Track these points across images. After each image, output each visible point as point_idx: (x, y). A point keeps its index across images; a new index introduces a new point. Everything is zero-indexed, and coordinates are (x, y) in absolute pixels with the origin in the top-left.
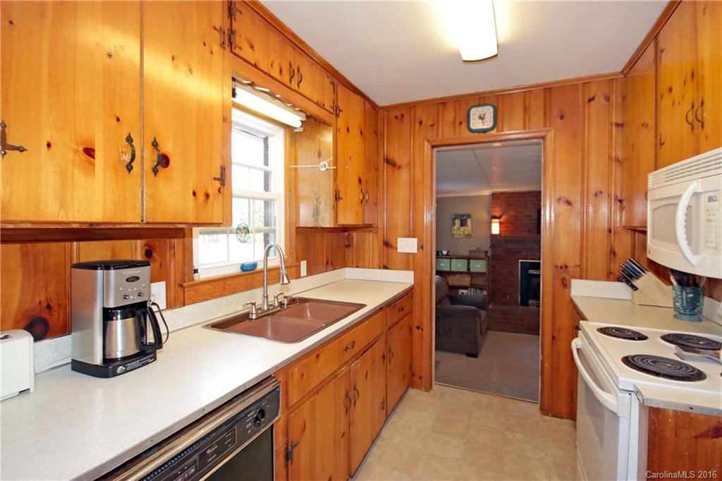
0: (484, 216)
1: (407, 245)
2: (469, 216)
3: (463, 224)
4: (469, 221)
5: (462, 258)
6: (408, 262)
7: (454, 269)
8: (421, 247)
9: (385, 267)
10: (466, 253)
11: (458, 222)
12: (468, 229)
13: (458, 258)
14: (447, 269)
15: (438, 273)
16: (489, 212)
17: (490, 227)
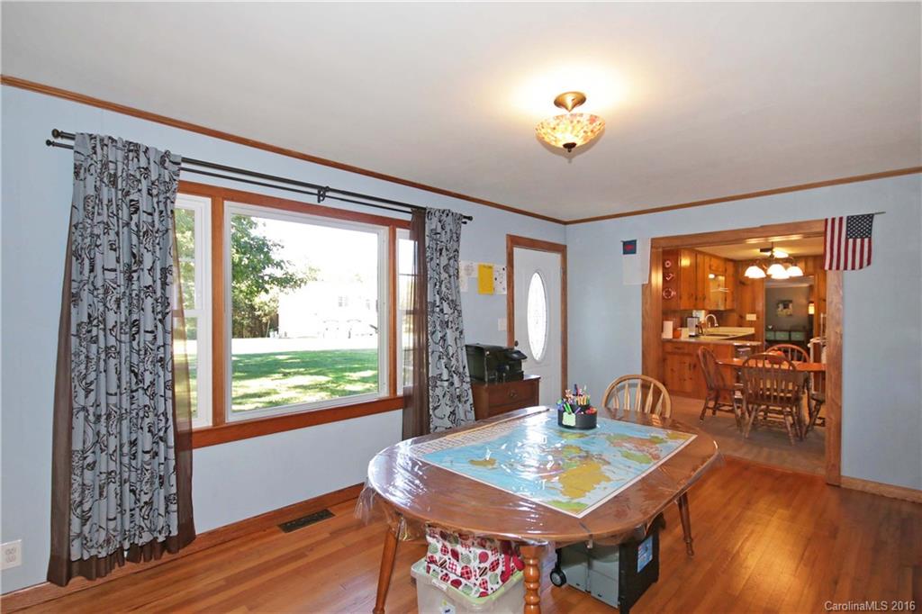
0: (804, 301)
1: (751, 317)
2: (791, 302)
3: (786, 307)
4: (791, 306)
5: (785, 331)
6: (751, 324)
7: (778, 338)
8: (758, 318)
9: (741, 326)
10: (788, 328)
11: (781, 306)
12: (791, 310)
13: (781, 331)
14: (772, 338)
15: (766, 341)
16: (808, 298)
17: (808, 309)
